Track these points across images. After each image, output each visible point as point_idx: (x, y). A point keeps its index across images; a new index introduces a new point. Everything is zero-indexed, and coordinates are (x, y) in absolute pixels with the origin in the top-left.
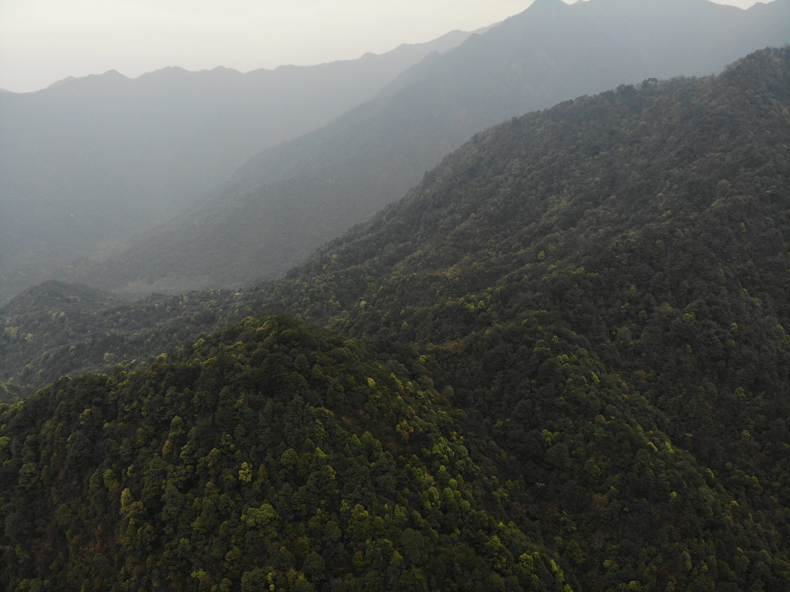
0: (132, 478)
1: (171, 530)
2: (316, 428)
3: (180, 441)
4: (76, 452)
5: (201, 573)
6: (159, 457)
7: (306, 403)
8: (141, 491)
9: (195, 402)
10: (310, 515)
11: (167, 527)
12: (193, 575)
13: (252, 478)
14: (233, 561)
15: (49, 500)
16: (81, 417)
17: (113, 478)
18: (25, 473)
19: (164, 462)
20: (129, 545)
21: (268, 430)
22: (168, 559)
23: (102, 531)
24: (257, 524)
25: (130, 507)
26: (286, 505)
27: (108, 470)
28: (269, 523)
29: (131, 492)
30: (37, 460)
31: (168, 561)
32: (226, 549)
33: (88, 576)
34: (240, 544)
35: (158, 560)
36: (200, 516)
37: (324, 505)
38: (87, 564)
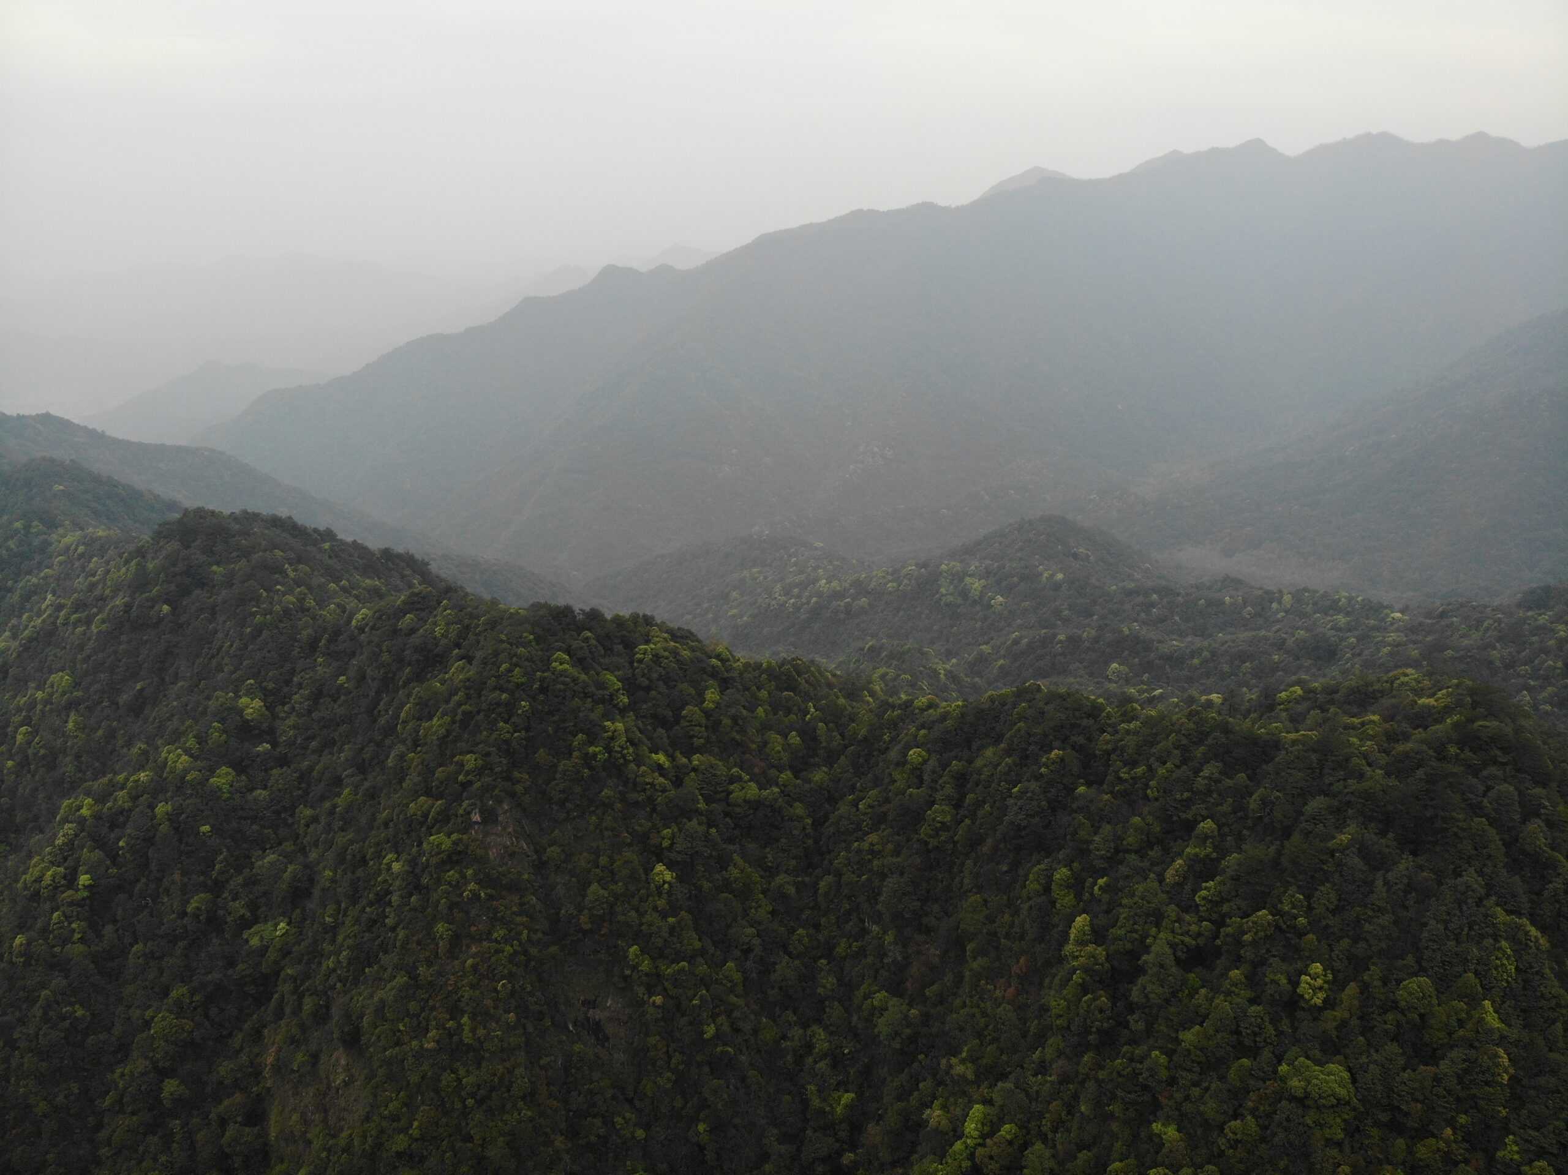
0: (1100, 901)
1: (1141, 1026)
2: (1497, 958)
3: (1204, 870)
4: (1021, 817)
5: (1171, 1132)
6: (1156, 884)
7: (1488, 895)
8: (1107, 930)
9: (1252, 806)
10: (1423, 1132)
11: (1136, 1016)
12: (1157, 1127)
13: (1325, 1001)
14: (1237, 1141)
15: (958, 880)
16: (1044, 760)
17: (1068, 887)
18: (934, 820)
19: (1164, 896)
20: (1061, 1016)
21: (1385, 920)
22: (1119, 1074)
23: (1024, 970)
24: (1307, 1096)
25: (1081, 950)
26: (1379, 1088)
27: (1064, 870)
28: (1332, 1106)
29: (1092, 924)
30: (958, 806)
31: (1120, 1080)
32: (1231, 1112)
33: (979, 1035)
34: (1261, 1117)
35: (1102, 1067)
36: (1202, 1026)
37: (1462, 1126)
38: (984, 1014)
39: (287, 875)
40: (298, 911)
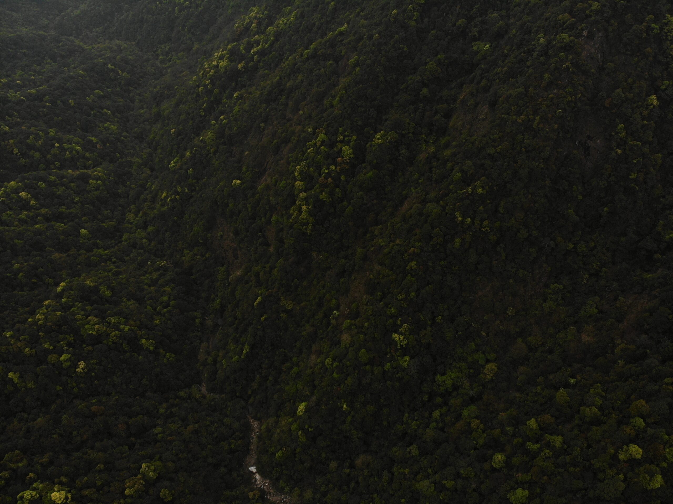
39: (498, 25)
40: (496, 42)
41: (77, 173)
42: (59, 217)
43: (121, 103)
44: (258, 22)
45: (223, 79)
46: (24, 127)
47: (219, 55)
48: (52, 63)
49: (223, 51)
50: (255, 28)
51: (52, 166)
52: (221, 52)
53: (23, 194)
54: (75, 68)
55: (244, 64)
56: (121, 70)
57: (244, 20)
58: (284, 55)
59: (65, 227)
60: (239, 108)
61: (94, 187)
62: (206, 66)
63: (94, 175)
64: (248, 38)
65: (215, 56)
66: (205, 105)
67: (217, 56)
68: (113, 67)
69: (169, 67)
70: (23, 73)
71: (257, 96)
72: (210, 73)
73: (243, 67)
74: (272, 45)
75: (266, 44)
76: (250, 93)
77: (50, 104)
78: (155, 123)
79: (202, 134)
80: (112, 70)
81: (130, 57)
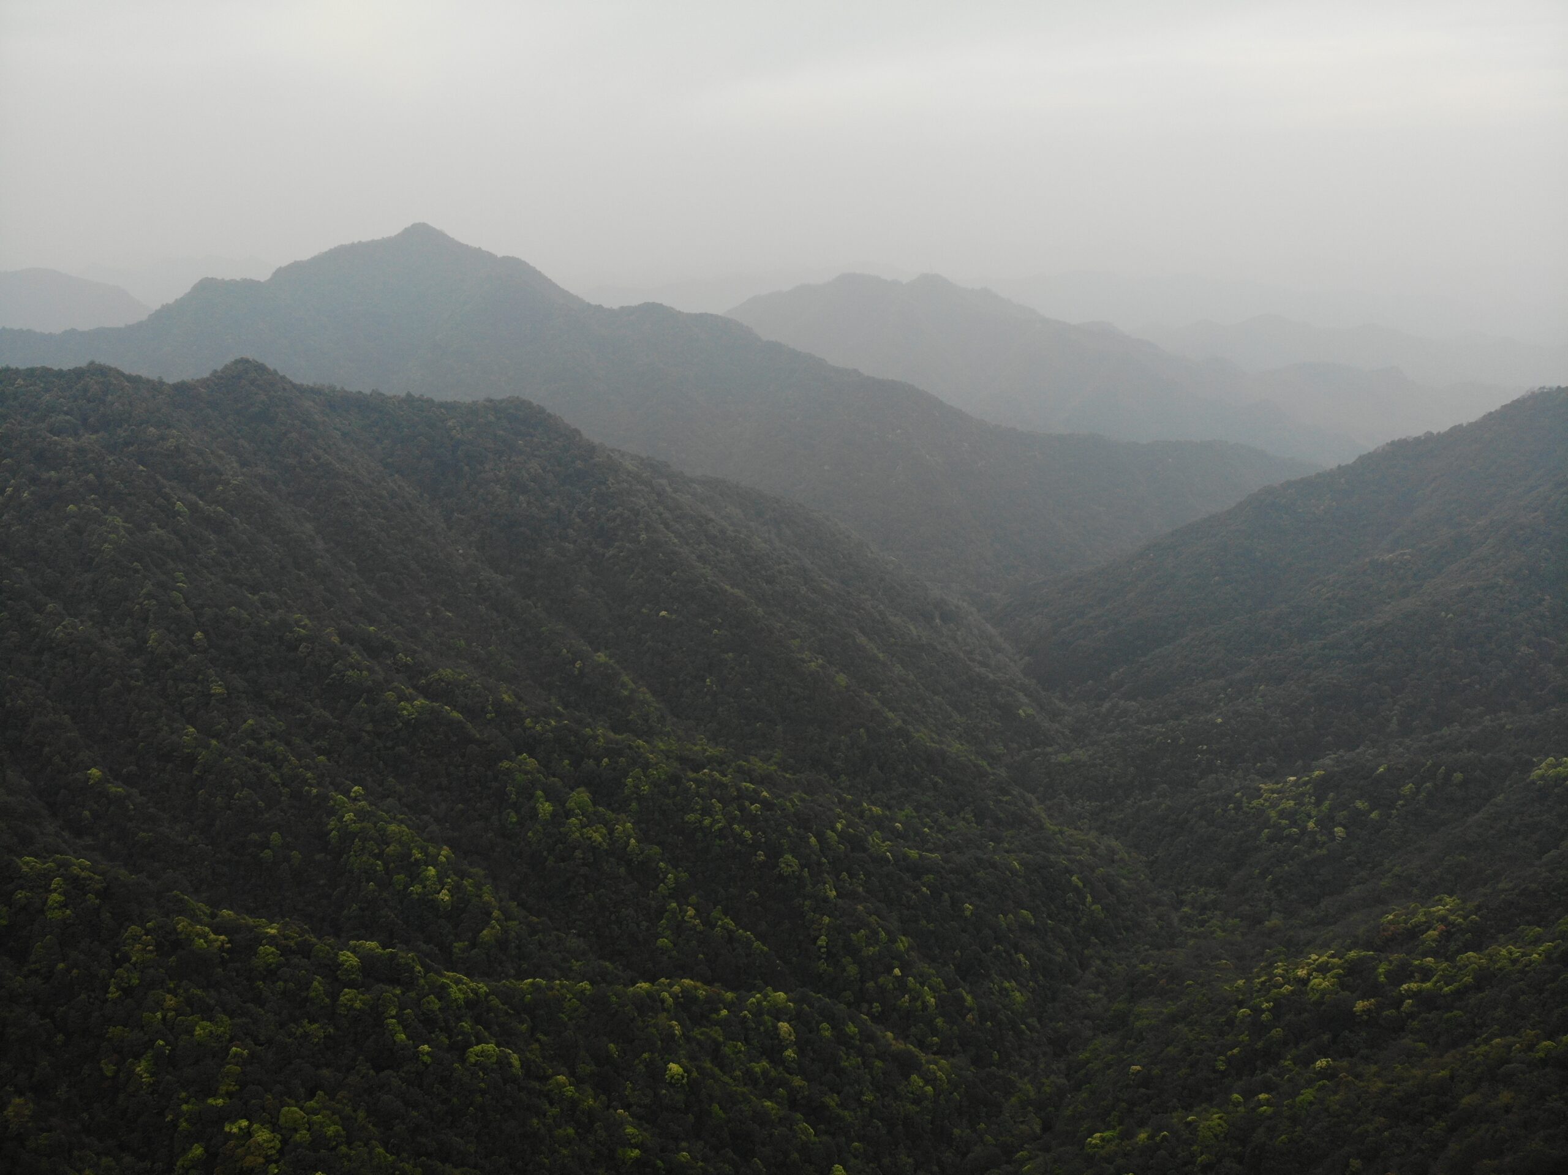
41: (899, 1046)
42: (816, 1113)
43: (1059, 959)
44: (1447, 931)
45: (1306, 1015)
46: (862, 908)
47: (1320, 960)
48: (972, 822)
49: (1333, 956)
50: (1434, 940)
51: (865, 1006)
52: (1329, 957)
53: (784, 1026)
54: (1007, 852)
55: (1373, 1007)
56: (1093, 897)
57: (1414, 913)
58: (1484, 1028)
59: (813, 1138)
60: (1314, 1097)
61: (912, 1093)
62: (1279, 971)
63: (929, 1069)
64: (1407, 955)
65: (1310, 958)
66: (1235, 1051)
67: (1315, 961)
68: (1080, 885)
69: (1194, 936)
70: (915, 814)
71: (1374, 1090)
72: (1281, 988)
73: (1368, 1011)
74: (1460, 994)
75: (1447, 985)
76: (1359, 1076)
77: (929, 893)
78: (1104, 1033)
79: (1198, 1109)
80: (1076, 889)
81: (1124, 881)
